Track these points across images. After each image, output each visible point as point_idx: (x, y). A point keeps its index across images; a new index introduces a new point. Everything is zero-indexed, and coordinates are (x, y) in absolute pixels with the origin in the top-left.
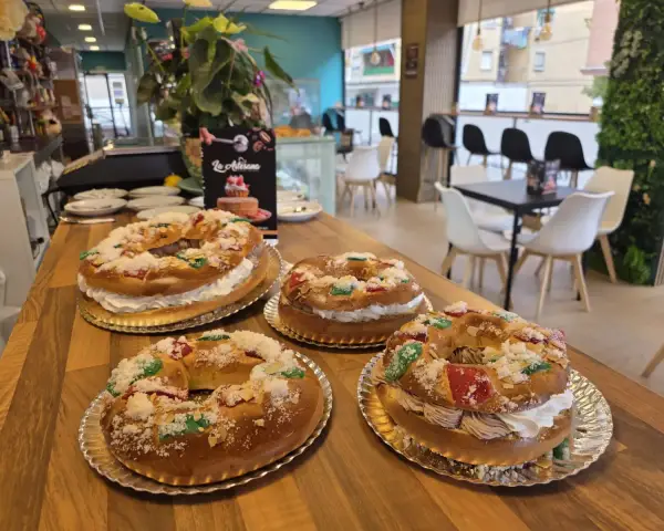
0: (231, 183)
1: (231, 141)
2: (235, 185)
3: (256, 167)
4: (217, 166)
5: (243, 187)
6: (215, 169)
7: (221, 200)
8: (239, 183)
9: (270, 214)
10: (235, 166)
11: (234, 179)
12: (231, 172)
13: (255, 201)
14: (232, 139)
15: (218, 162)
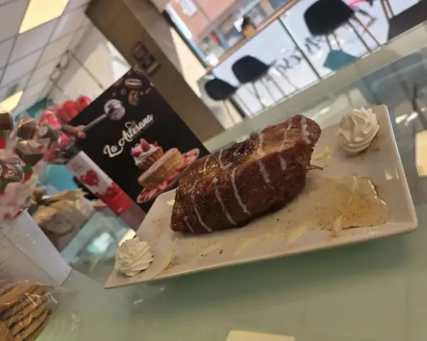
0: (137, 155)
1: (104, 116)
2: (144, 154)
3: (148, 120)
4: (112, 151)
5: (153, 148)
6: (111, 155)
7: (142, 178)
8: (145, 149)
9: (197, 151)
10: (127, 136)
11: (138, 148)
12: (129, 145)
13: (173, 151)
14: (103, 112)
15: (108, 146)
